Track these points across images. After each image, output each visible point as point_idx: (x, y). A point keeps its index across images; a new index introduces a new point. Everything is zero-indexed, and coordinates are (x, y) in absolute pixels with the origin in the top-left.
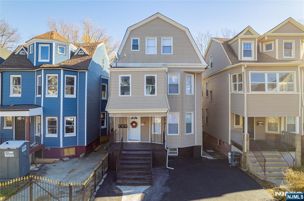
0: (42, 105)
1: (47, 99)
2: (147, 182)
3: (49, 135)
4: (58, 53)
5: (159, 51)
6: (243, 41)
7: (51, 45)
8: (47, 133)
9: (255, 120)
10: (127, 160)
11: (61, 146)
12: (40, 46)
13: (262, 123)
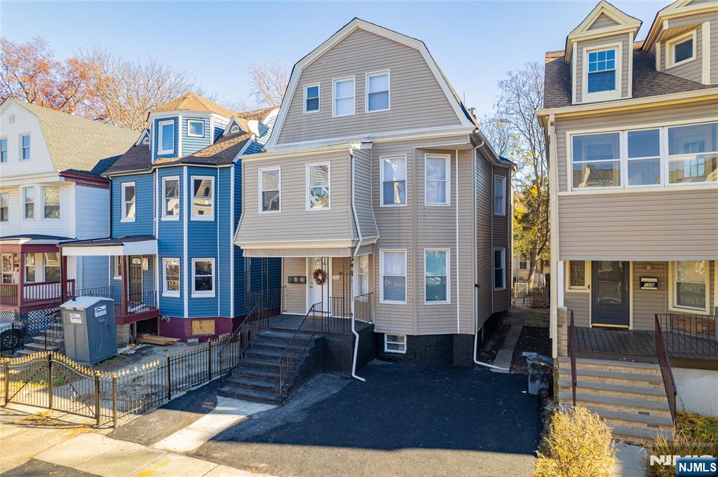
0: (157, 238)
1: (163, 224)
2: (272, 398)
3: (168, 294)
4: (189, 135)
5: (359, 108)
6: (585, 49)
7: (176, 119)
8: (166, 289)
9: (634, 272)
10: (263, 348)
11: (186, 316)
12: (161, 124)
13: (655, 280)
